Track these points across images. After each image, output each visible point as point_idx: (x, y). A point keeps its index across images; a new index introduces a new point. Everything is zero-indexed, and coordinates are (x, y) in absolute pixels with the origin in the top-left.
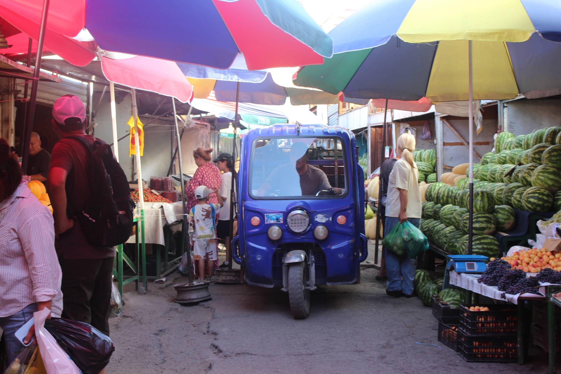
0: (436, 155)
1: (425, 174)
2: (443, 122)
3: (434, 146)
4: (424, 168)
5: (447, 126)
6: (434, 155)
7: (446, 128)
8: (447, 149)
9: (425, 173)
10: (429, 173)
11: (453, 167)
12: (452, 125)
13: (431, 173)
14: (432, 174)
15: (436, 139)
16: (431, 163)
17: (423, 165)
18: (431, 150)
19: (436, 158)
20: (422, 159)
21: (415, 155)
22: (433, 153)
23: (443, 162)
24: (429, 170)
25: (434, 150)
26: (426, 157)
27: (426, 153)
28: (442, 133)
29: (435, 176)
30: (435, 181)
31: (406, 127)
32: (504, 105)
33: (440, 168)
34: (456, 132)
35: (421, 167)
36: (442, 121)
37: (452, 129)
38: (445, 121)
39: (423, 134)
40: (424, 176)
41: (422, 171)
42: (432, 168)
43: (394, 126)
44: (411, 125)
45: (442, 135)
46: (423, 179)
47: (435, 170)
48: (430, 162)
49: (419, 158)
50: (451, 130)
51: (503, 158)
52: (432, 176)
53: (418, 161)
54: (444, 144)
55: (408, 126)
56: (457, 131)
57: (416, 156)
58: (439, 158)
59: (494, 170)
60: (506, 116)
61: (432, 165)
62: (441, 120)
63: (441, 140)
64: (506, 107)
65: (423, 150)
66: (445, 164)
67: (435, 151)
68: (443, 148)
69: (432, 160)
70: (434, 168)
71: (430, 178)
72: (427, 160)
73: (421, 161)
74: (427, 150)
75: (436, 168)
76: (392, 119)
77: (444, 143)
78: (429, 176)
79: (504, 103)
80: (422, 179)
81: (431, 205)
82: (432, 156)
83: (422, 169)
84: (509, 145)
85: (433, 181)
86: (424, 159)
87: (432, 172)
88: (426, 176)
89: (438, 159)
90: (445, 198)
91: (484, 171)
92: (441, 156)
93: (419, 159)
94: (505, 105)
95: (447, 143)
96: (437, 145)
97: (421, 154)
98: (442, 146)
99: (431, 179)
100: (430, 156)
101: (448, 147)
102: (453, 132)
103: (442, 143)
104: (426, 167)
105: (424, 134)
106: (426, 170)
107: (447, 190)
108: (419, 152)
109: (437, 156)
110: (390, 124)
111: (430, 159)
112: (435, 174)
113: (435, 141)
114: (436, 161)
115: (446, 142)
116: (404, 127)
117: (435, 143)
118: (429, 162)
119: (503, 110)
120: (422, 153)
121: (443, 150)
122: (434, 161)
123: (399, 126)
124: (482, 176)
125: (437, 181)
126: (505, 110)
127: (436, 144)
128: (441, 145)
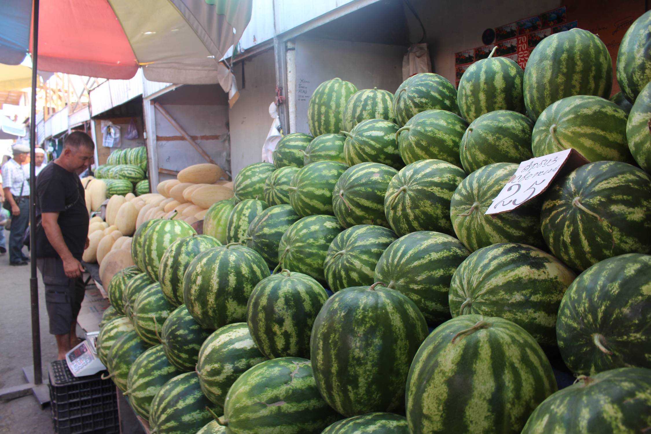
0: (147, 154)
1: (132, 182)
2: (155, 107)
3: (144, 142)
4: (131, 174)
5: (161, 112)
6: (145, 155)
7: (159, 115)
8: (162, 146)
9: (132, 180)
10: (138, 180)
11: (178, 172)
12: (168, 112)
13: (141, 179)
14: (143, 182)
15: (146, 131)
16: (141, 166)
17: (129, 169)
18: (140, 148)
19: (148, 159)
20: (128, 161)
21: (118, 156)
22: (142, 151)
23: (158, 164)
24: (138, 176)
25: (143, 149)
26: (132, 158)
27: (133, 152)
28: (154, 123)
29: (147, 184)
30: (147, 190)
31: (108, 125)
32: (286, 47)
33: (153, 173)
34: (173, 122)
35: (126, 172)
36: (153, 106)
37: (168, 116)
38: (158, 106)
39: (128, 133)
40: (131, 185)
41: (129, 178)
42: (142, 172)
43: (93, 124)
44: (114, 123)
45: (154, 126)
46: (130, 189)
47: (147, 175)
48: (139, 165)
49: (123, 159)
50: (166, 118)
51: (373, 143)
52: (143, 185)
53: (123, 164)
54: (158, 139)
55: (110, 123)
56: (175, 120)
57: (119, 158)
58: (151, 158)
59: (364, 181)
60: (291, 67)
61: (142, 169)
62: (151, 104)
63: (153, 133)
64: (293, 49)
65: (129, 149)
66: (160, 167)
67: (145, 150)
68: (157, 143)
69: (141, 162)
70: (145, 173)
71: (139, 187)
72: (135, 163)
73: (126, 163)
74: (134, 149)
75: (147, 173)
76: (91, 115)
77: (157, 137)
78: (139, 184)
79: (286, 42)
80: (128, 189)
81: (153, 299)
82: (141, 156)
83: (127, 175)
84: (369, 107)
85: (144, 191)
86: (130, 161)
87: (143, 178)
88: (135, 184)
89: (150, 160)
90: (211, 299)
91: (312, 185)
92: (154, 156)
93: (124, 162)
94: (290, 45)
95: (162, 137)
96: (147, 141)
97: (125, 154)
98: (155, 141)
99: (141, 189)
100: (139, 157)
101: (164, 142)
102: (170, 122)
103: (155, 137)
104: (134, 171)
105: (130, 133)
106: (133, 175)
107: (216, 266)
108: (124, 152)
109: (149, 155)
110: (88, 122)
111: (139, 161)
112: (147, 181)
113: (145, 134)
114: (148, 162)
115: (160, 135)
116: (105, 125)
117: (145, 137)
118: (137, 164)
119: (286, 56)
120: (128, 153)
121: (157, 147)
122: (145, 163)
123: (100, 124)
124: (307, 200)
125: (150, 192)
126: (290, 56)
127: (146, 139)
128: (153, 140)
